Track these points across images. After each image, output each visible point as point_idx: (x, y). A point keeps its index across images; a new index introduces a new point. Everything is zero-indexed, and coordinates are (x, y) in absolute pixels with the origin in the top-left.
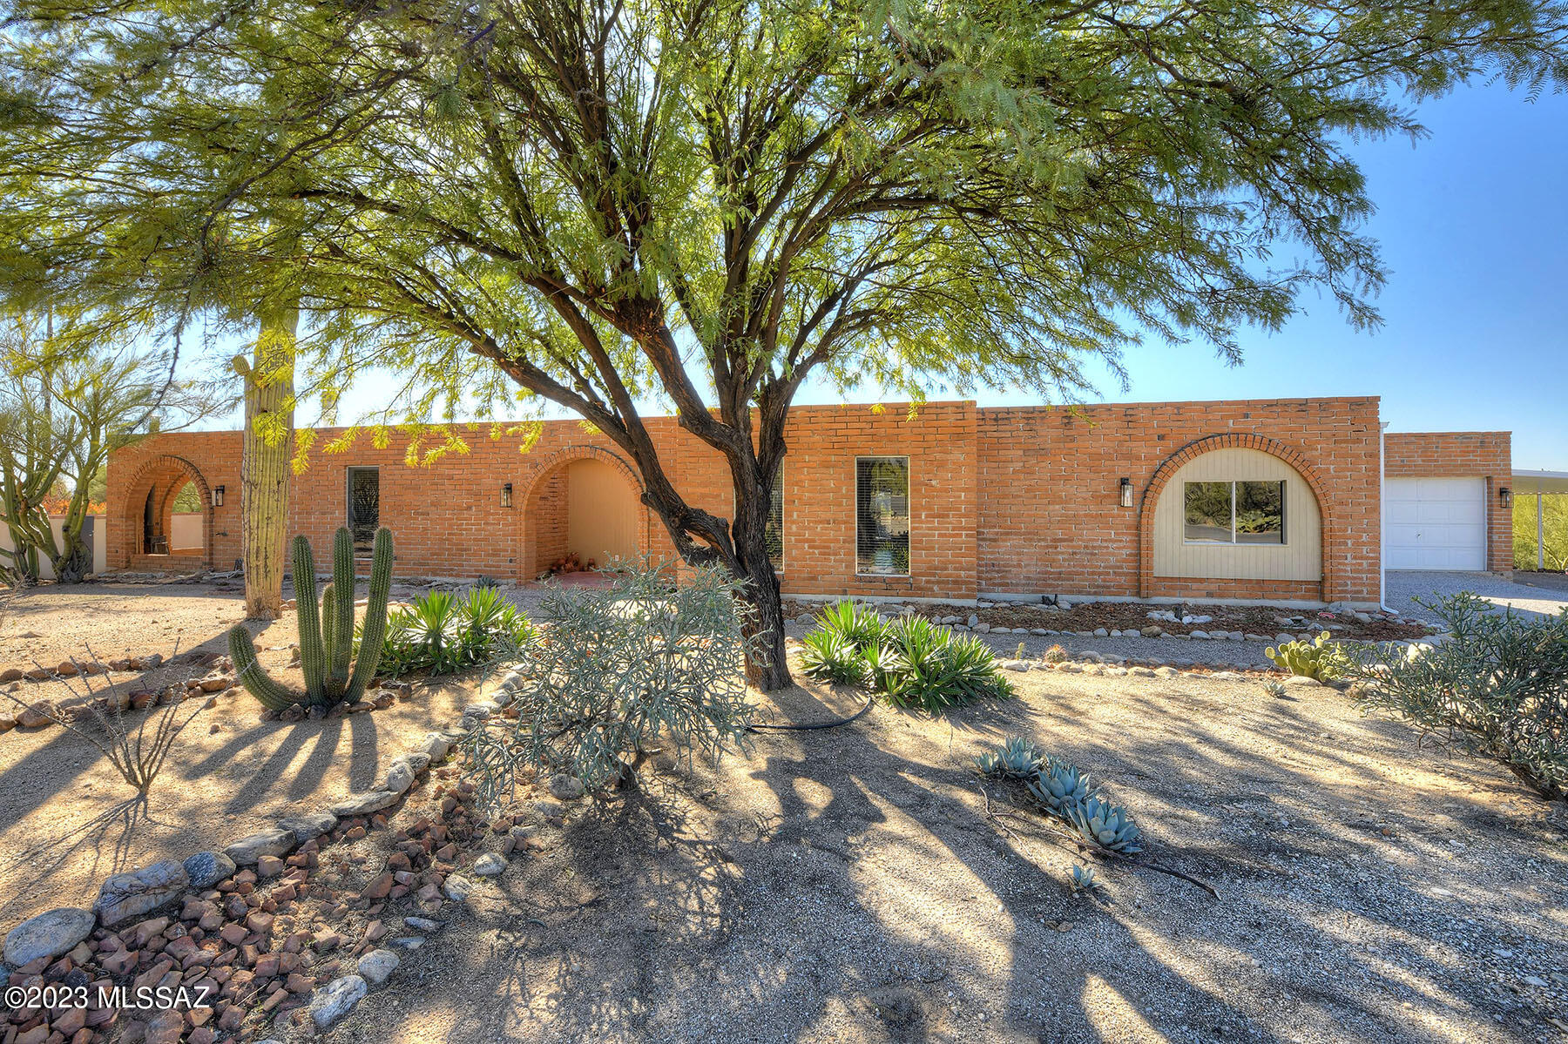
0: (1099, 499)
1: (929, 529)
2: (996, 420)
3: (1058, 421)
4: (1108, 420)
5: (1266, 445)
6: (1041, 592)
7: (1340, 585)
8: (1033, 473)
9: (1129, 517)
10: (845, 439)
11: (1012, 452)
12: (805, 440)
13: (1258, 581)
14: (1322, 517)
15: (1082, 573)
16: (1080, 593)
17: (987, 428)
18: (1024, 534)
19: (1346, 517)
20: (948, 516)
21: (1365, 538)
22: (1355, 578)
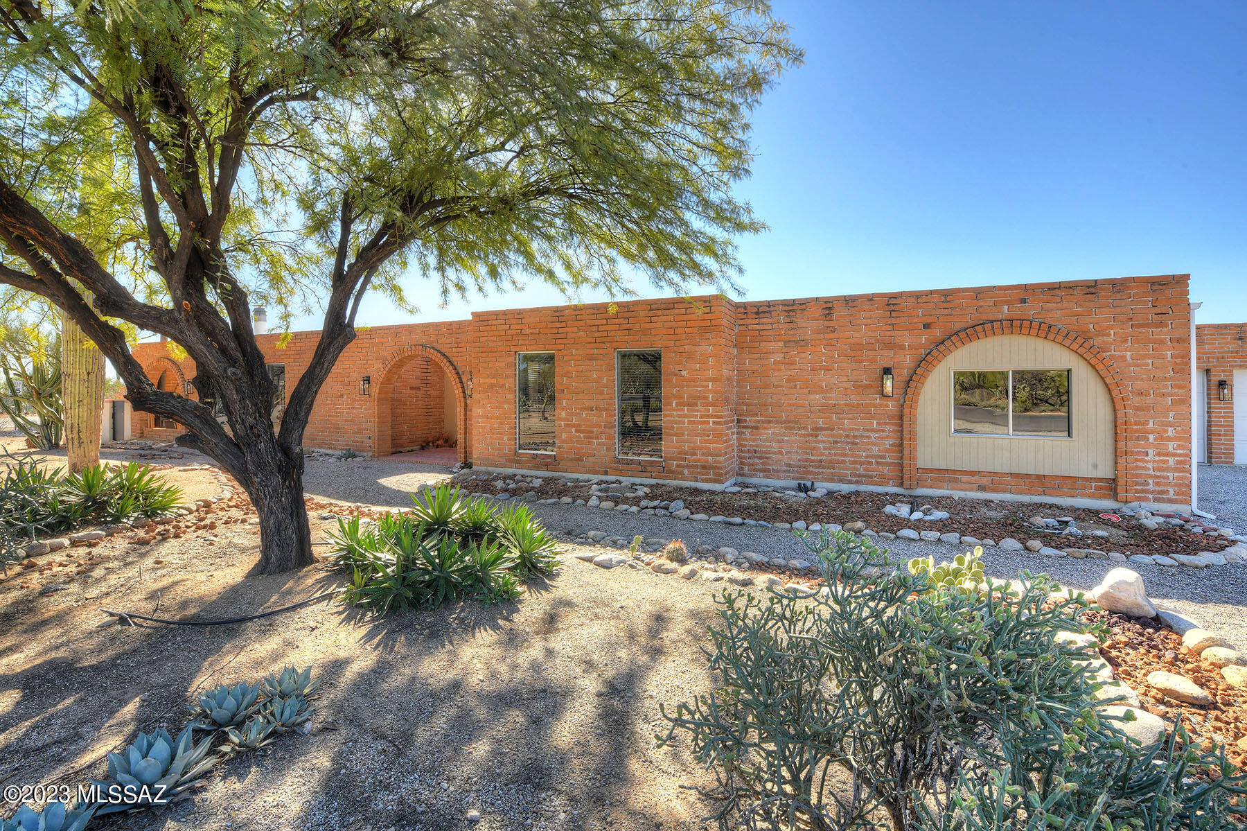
0: (860, 388)
1: (680, 416)
2: (757, 313)
3: (819, 312)
4: (870, 311)
5: (1045, 331)
6: (798, 479)
7: (1137, 484)
8: (793, 363)
9: (891, 405)
10: (605, 334)
11: (772, 344)
12: (573, 335)
13: (1039, 477)
14: (1115, 410)
15: (844, 462)
16: (841, 481)
17: (749, 321)
18: (785, 422)
19: (1147, 408)
20: (696, 404)
21: (1171, 432)
22: (1159, 477)
